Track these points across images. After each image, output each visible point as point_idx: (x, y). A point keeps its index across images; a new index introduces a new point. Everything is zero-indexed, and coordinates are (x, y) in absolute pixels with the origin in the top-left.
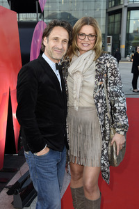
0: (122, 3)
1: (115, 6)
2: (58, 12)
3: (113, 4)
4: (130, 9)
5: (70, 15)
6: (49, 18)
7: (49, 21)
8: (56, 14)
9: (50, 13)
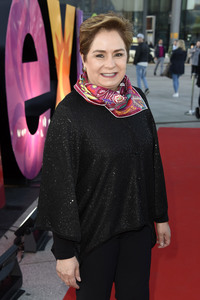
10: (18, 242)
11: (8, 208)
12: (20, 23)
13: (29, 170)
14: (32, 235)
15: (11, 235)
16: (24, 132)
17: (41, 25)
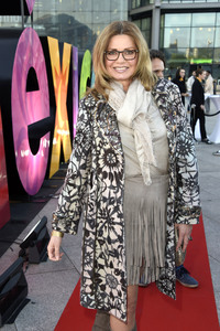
0: (151, 2)
1: (141, 5)
2: (54, 14)
3: (139, 3)
4: (164, 12)
5: (72, 18)
6: (39, 22)
7: (40, 27)
8: (50, 17)
9: (41, 15)
10: (22, 254)
11: (12, 222)
12: (25, 58)
13: (31, 187)
14: (35, 247)
15: (16, 248)
16: (27, 152)
17: (42, 59)
